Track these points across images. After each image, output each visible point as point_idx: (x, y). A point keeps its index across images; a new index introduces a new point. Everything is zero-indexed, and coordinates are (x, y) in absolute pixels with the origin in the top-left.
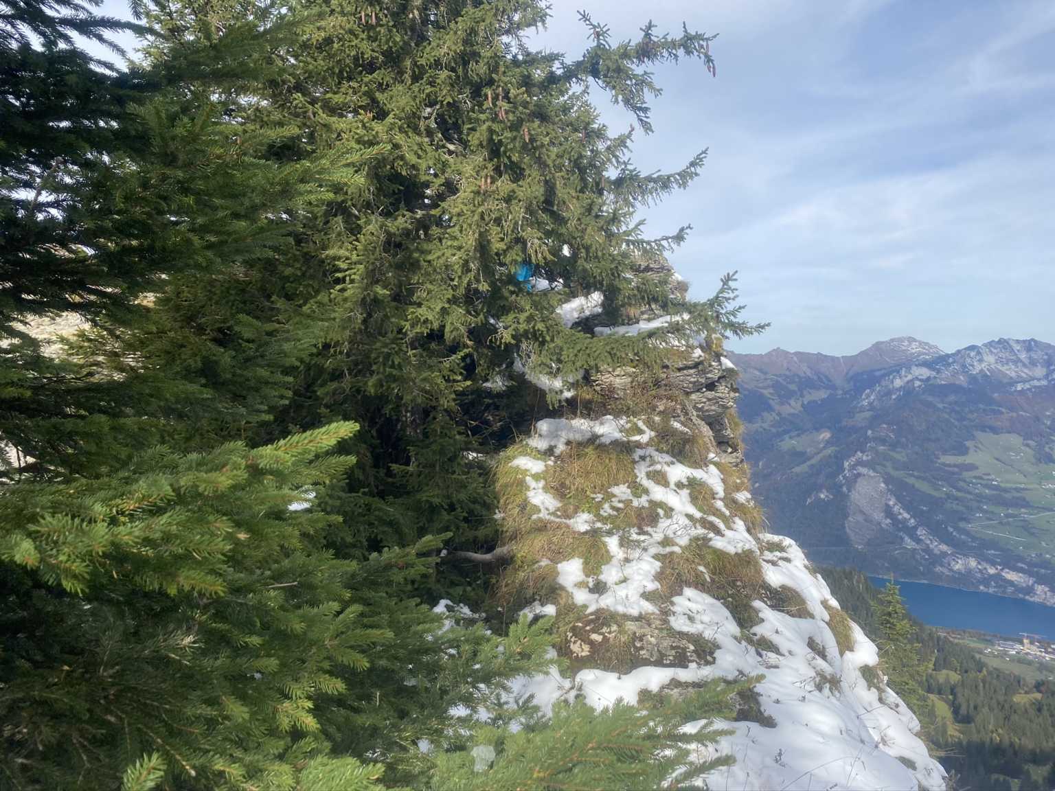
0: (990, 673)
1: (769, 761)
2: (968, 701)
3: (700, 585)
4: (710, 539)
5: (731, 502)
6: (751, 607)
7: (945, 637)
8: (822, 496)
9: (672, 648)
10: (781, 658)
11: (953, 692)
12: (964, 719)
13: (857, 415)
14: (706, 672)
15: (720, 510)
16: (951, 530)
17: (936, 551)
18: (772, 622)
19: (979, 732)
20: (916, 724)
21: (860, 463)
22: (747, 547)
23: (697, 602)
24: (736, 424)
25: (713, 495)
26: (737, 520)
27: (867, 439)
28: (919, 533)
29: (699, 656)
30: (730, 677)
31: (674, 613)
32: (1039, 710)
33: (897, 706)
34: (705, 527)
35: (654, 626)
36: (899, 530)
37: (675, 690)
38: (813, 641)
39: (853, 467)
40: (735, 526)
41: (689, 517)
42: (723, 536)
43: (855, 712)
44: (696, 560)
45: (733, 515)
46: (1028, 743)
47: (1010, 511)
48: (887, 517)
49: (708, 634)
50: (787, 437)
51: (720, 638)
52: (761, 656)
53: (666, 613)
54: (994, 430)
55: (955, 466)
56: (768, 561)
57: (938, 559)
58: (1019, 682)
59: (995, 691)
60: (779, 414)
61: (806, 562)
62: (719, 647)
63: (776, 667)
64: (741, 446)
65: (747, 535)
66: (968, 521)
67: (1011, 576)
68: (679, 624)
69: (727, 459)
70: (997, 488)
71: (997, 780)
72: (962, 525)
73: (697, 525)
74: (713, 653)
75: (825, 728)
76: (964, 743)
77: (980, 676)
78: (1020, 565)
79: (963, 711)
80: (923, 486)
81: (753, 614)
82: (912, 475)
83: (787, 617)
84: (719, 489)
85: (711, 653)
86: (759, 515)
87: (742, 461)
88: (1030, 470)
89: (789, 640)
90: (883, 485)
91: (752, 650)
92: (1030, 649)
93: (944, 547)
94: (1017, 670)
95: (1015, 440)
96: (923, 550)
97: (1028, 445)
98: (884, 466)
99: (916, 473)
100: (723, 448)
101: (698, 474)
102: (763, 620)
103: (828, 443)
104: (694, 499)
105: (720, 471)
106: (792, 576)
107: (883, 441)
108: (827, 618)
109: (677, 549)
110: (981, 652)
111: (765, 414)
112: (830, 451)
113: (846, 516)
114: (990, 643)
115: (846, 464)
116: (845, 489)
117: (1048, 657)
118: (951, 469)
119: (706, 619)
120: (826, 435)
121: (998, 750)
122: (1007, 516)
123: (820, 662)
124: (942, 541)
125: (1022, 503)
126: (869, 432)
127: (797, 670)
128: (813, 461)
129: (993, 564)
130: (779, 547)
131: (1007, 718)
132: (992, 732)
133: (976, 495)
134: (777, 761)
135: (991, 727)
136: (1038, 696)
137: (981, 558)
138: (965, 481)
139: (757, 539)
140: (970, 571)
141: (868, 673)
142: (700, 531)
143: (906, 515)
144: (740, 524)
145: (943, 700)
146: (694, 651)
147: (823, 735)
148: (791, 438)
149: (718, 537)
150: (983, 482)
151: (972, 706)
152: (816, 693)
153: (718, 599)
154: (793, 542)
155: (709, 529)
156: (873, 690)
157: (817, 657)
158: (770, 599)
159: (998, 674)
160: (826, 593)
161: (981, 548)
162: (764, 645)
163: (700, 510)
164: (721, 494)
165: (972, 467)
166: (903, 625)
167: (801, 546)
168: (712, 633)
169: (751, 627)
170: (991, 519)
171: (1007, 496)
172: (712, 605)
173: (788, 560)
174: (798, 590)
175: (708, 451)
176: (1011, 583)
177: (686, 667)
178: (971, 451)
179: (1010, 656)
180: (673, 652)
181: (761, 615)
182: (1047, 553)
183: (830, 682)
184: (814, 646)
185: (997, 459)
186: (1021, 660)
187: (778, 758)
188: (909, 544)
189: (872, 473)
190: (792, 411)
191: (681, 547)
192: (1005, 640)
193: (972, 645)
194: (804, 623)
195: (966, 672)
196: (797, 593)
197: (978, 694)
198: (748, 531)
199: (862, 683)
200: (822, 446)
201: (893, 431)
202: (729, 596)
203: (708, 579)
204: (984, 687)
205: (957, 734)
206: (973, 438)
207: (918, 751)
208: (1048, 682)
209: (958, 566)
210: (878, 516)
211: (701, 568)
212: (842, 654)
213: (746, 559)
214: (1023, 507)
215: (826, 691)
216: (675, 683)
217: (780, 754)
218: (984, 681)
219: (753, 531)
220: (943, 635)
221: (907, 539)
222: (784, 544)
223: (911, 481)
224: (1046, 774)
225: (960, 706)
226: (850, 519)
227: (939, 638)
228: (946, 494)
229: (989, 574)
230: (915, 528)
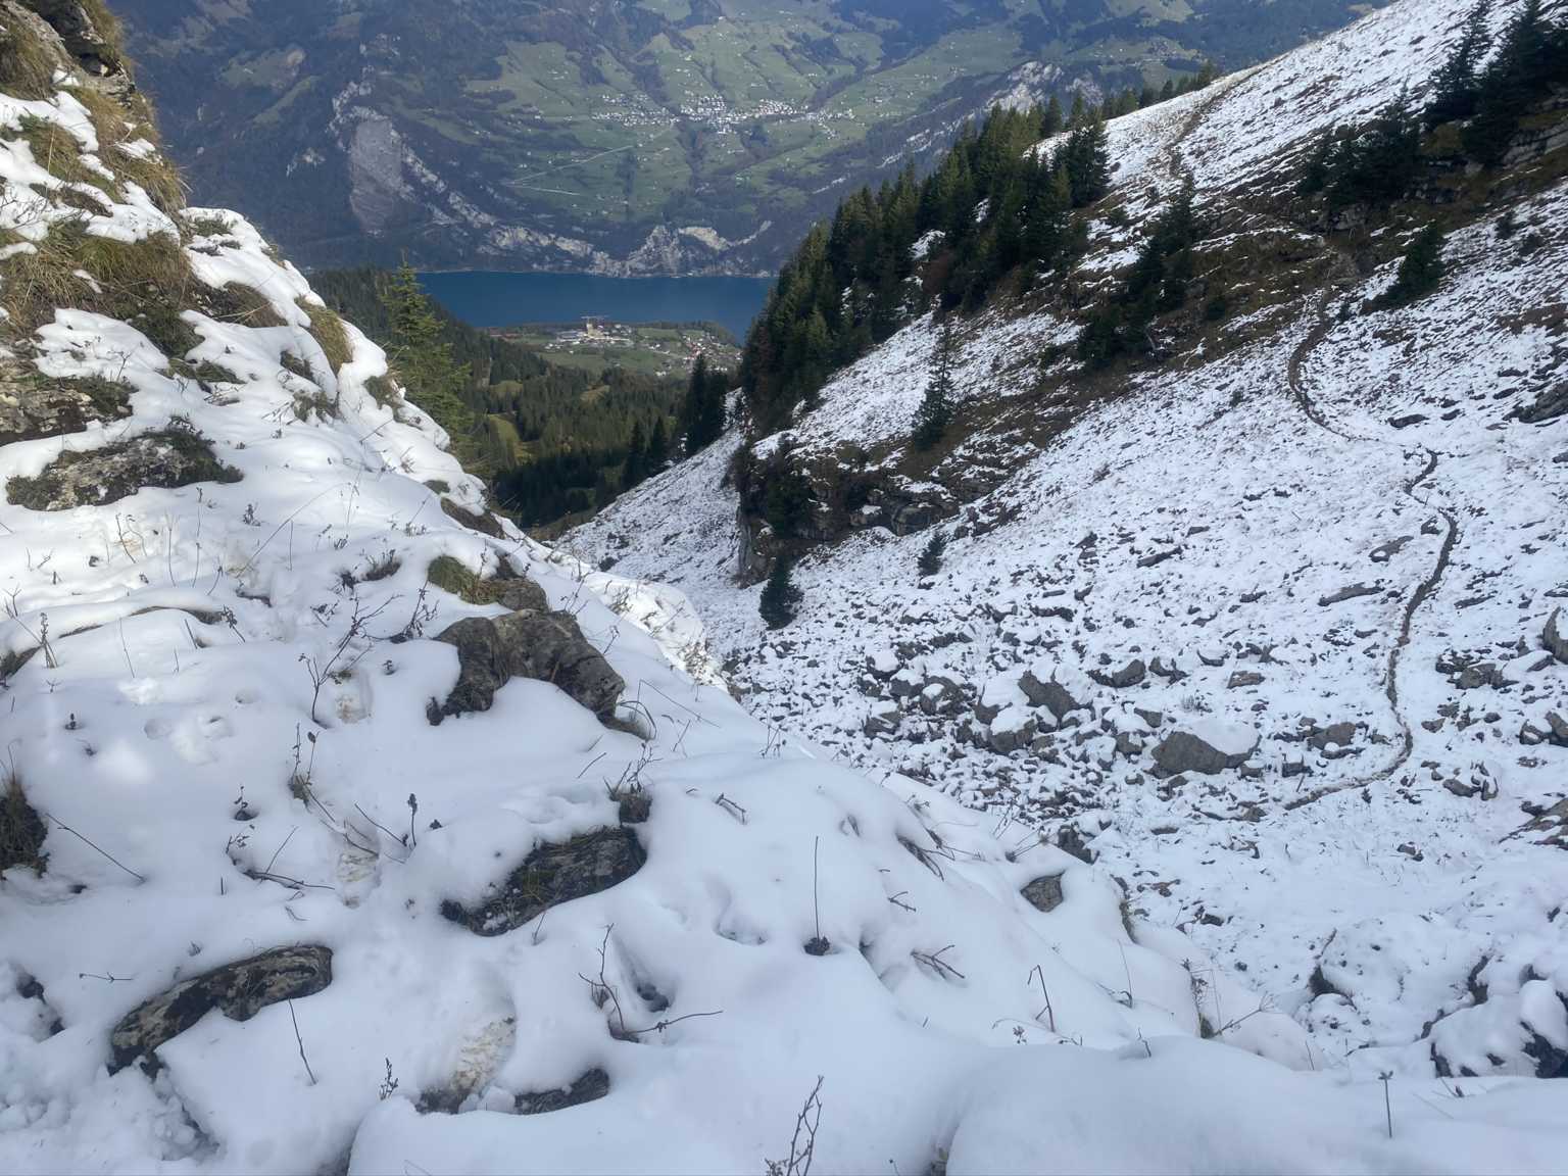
0: (554, 373)
1: (238, 524)
2: (534, 412)
3: (83, 300)
4: (87, 223)
5: (111, 155)
6: (181, 321)
7: (499, 339)
8: (309, 159)
9: (51, 405)
10: (238, 386)
11: (516, 406)
12: (528, 434)
13: (341, 18)
14: (119, 430)
15: (95, 172)
16: (491, 191)
17: (477, 225)
18: (217, 339)
19: (548, 446)
20: (444, 437)
21: (357, 100)
22: (155, 228)
23: (85, 329)
24: (106, 21)
25: (78, 147)
26: (130, 185)
27: (362, 60)
28: (451, 201)
29: (102, 409)
30: (159, 428)
31: (44, 353)
32: (609, 404)
33: (418, 420)
34: (71, 204)
35: (8, 378)
36: (425, 200)
37: (71, 467)
38: (290, 356)
39: (347, 108)
40: (130, 198)
41: (37, 188)
42: (110, 215)
43: (355, 434)
44: (69, 262)
45: (121, 179)
46: (600, 445)
47: (559, 156)
48: (406, 182)
49: (111, 373)
50: (234, 62)
51: (132, 376)
52: (208, 390)
53: (26, 357)
54: (531, 39)
55: (487, 95)
56: (201, 250)
57: (479, 235)
58: (585, 377)
59: (562, 393)
60: (213, 21)
61: (264, 244)
62: (134, 390)
63: (235, 401)
64: (124, 62)
65: (157, 213)
66: (510, 176)
67: (567, 245)
68: (55, 366)
69: (102, 85)
70: (540, 124)
71: (573, 495)
72: (504, 182)
73: (58, 201)
74: (126, 400)
75: (312, 464)
76: (535, 463)
77: (544, 379)
78: (576, 229)
79: (530, 426)
80: (448, 130)
81: (186, 332)
82: (433, 115)
83: (242, 328)
84: (87, 134)
85: (124, 401)
86: (174, 179)
87: (132, 89)
88: (577, 94)
89: (249, 359)
90: (394, 133)
91: (192, 385)
92: (594, 335)
93: (485, 218)
94: (582, 363)
95: (557, 51)
96: (461, 226)
97: (571, 59)
98: (392, 103)
99: (437, 112)
100: (92, 66)
101: (40, 109)
102: (202, 339)
103: (303, 69)
104: (40, 157)
105: (82, 102)
106: (241, 266)
107: (385, 62)
108: (307, 321)
109: (24, 247)
110: (541, 349)
111: (190, 22)
112: (308, 82)
113: (349, 188)
114: (553, 336)
115: (336, 103)
116: (340, 144)
117: (613, 340)
118: (481, 101)
119: (103, 351)
120: (297, 56)
121: (570, 462)
122: (556, 164)
123: (300, 382)
124: (483, 209)
125: (571, 143)
126: (363, 48)
127: (266, 399)
128: (286, 101)
129: (546, 232)
130: (218, 227)
131: (576, 423)
132: (563, 442)
133: (518, 137)
134: (247, 521)
135: (561, 437)
136: (607, 388)
137: (534, 227)
138: (501, 118)
139: (177, 220)
140: (519, 245)
141: (377, 388)
142: (66, 211)
143: (432, 177)
144: (137, 193)
145: (506, 418)
146: (90, 404)
147: (310, 473)
148: (242, 63)
149: (98, 218)
150: (525, 117)
151: (538, 418)
152: (299, 422)
153: (121, 318)
154: (239, 217)
155: (81, 207)
156: (386, 407)
157: (292, 374)
158: (211, 307)
159: (563, 373)
160: (302, 287)
161: (527, 212)
162: (210, 375)
163: (54, 172)
164: (93, 143)
165: (508, 96)
166: (427, 322)
167: (252, 219)
168: (116, 371)
169: (186, 351)
170: (535, 170)
171: (555, 135)
172: (114, 329)
173: (234, 245)
174: (255, 286)
175: (53, 66)
176: (567, 254)
177: (84, 429)
178: (505, 72)
179: (573, 347)
180: (55, 412)
181: (197, 331)
182: (604, 209)
183: (316, 405)
184: (292, 363)
185: (538, 82)
186: (587, 350)
187: (249, 517)
188: (442, 218)
189: (376, 116)
190: (233, 14)
191: (34, 243)
192: (568, 328)
193: (532, 343)
194: (268, 333)
195: (528, 378)
196: (253, 290)
197: (544, 401)
198: (158, 204)
199: (371, 401)
200: (294, 74)
201: (397, 44)
202: (140, 311)
203: (98, 290)
204: (550, 391)
205: (525, 454)
206: (505, 51)
207: (449, 468)
208: (615, 370)
209: (505, 241)
210: (394, 182)
211: (81, 273)
212: (336, 369)
213: (156, 247)
214: (572, 149)
215: (313, 417)
216: (68, 457)
217: (250, 511)
218: (548, 385)
219: (167, 205)
220: (495, 336)
221: (438, 212)
222: (224, 222)
223: (431, 123)
224: (620, 474)
225: (525, 420)
226: (355, 191)
227: (492, 342)
228: (482, 140)
229: (542, 247)
230: (446, 194)
